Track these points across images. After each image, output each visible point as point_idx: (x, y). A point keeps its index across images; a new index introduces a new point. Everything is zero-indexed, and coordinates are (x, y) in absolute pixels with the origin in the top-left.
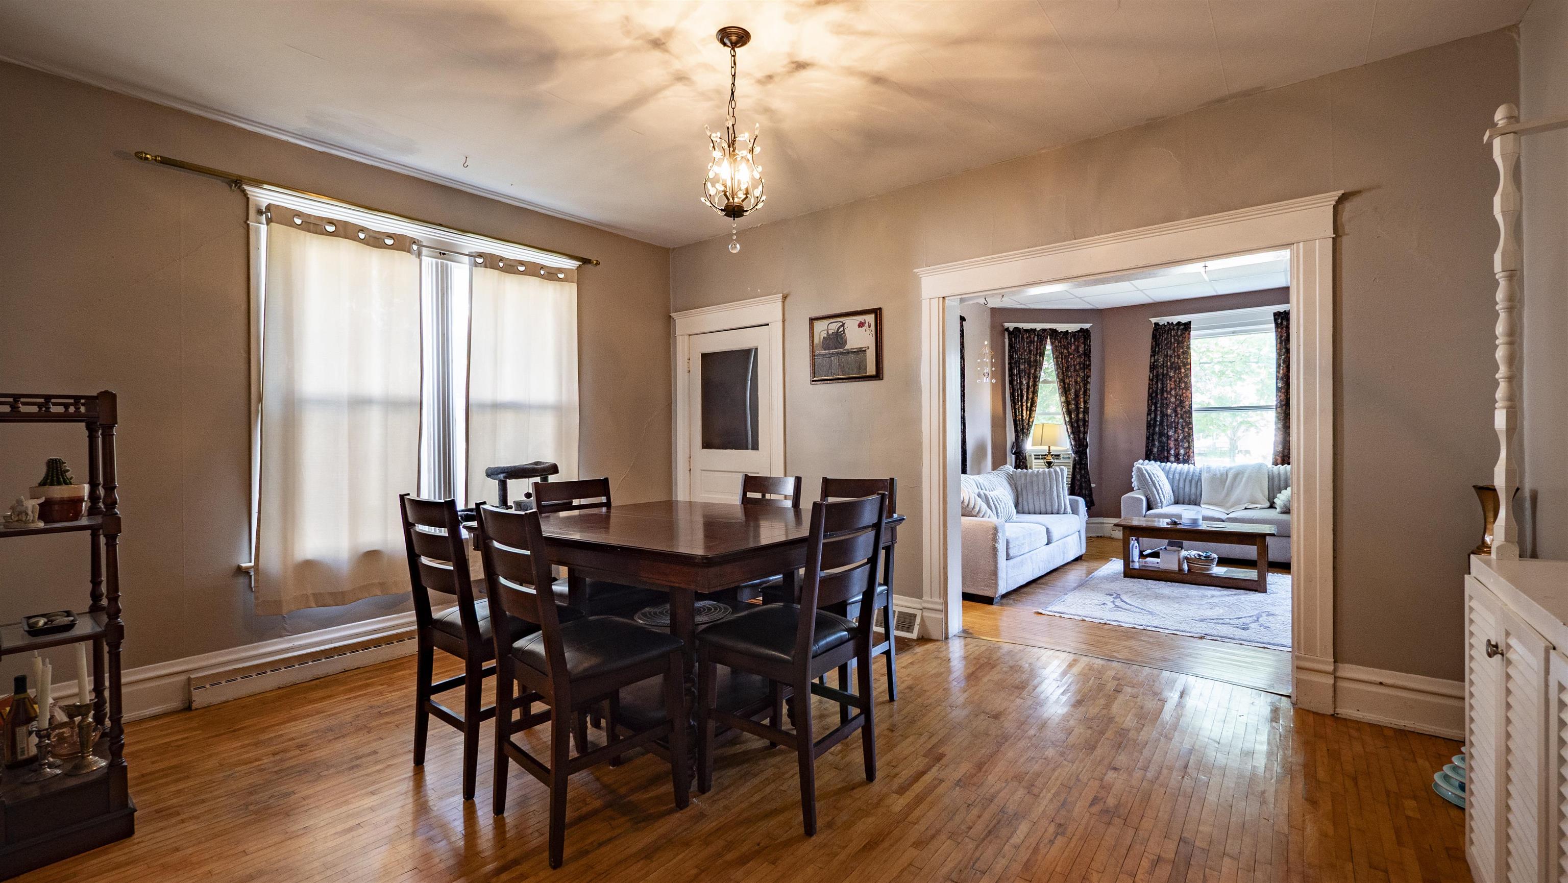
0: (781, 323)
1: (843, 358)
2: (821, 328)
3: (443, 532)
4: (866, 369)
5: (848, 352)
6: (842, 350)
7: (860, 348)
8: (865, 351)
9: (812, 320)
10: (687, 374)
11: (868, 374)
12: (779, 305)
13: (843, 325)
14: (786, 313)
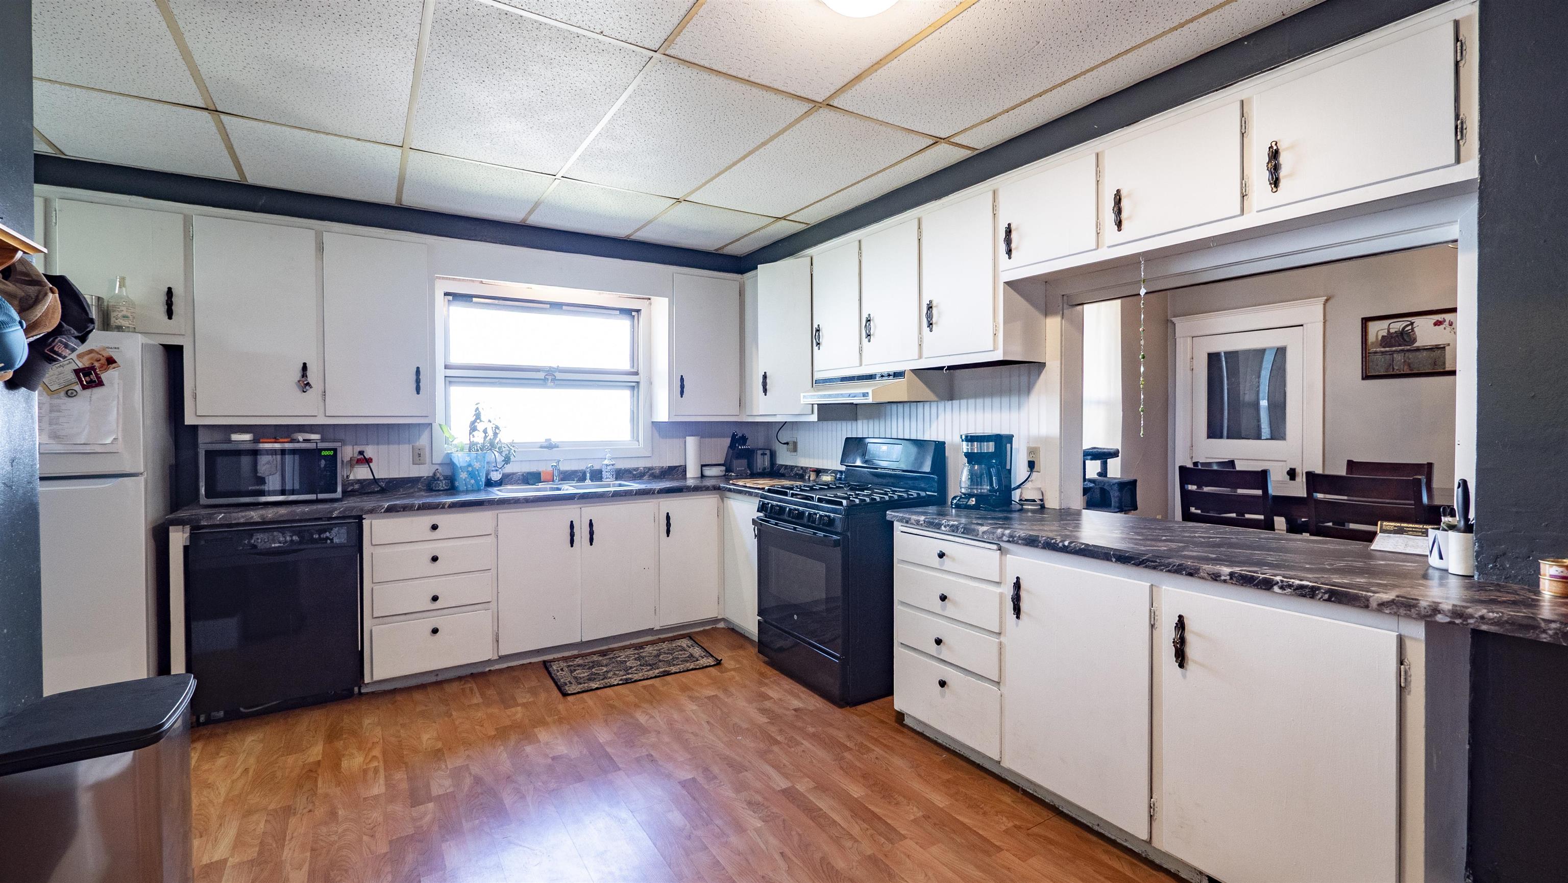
0: (1322, 324)
1: (1411, 355)
2: (1377, 330)
3: (1259, 492)
4: (1444, 363)
5: (1418, 350)
6: (1409, 347)
7: (1436, 345)
8: (1444, 347)
9: (1365, 321)
10: (1189, 372)
11: (1447, 369)
12: (1320, 308)
13: (1412, 324)
14: (1327, 313)
